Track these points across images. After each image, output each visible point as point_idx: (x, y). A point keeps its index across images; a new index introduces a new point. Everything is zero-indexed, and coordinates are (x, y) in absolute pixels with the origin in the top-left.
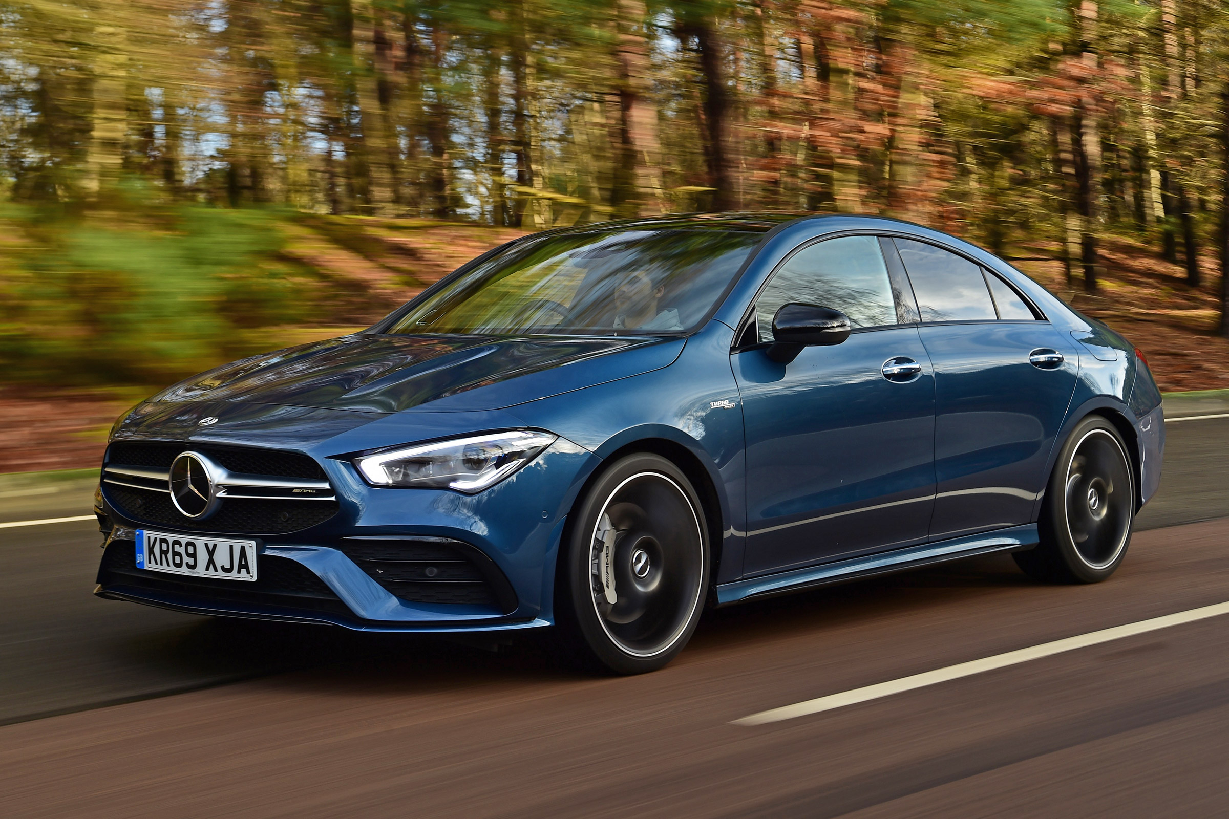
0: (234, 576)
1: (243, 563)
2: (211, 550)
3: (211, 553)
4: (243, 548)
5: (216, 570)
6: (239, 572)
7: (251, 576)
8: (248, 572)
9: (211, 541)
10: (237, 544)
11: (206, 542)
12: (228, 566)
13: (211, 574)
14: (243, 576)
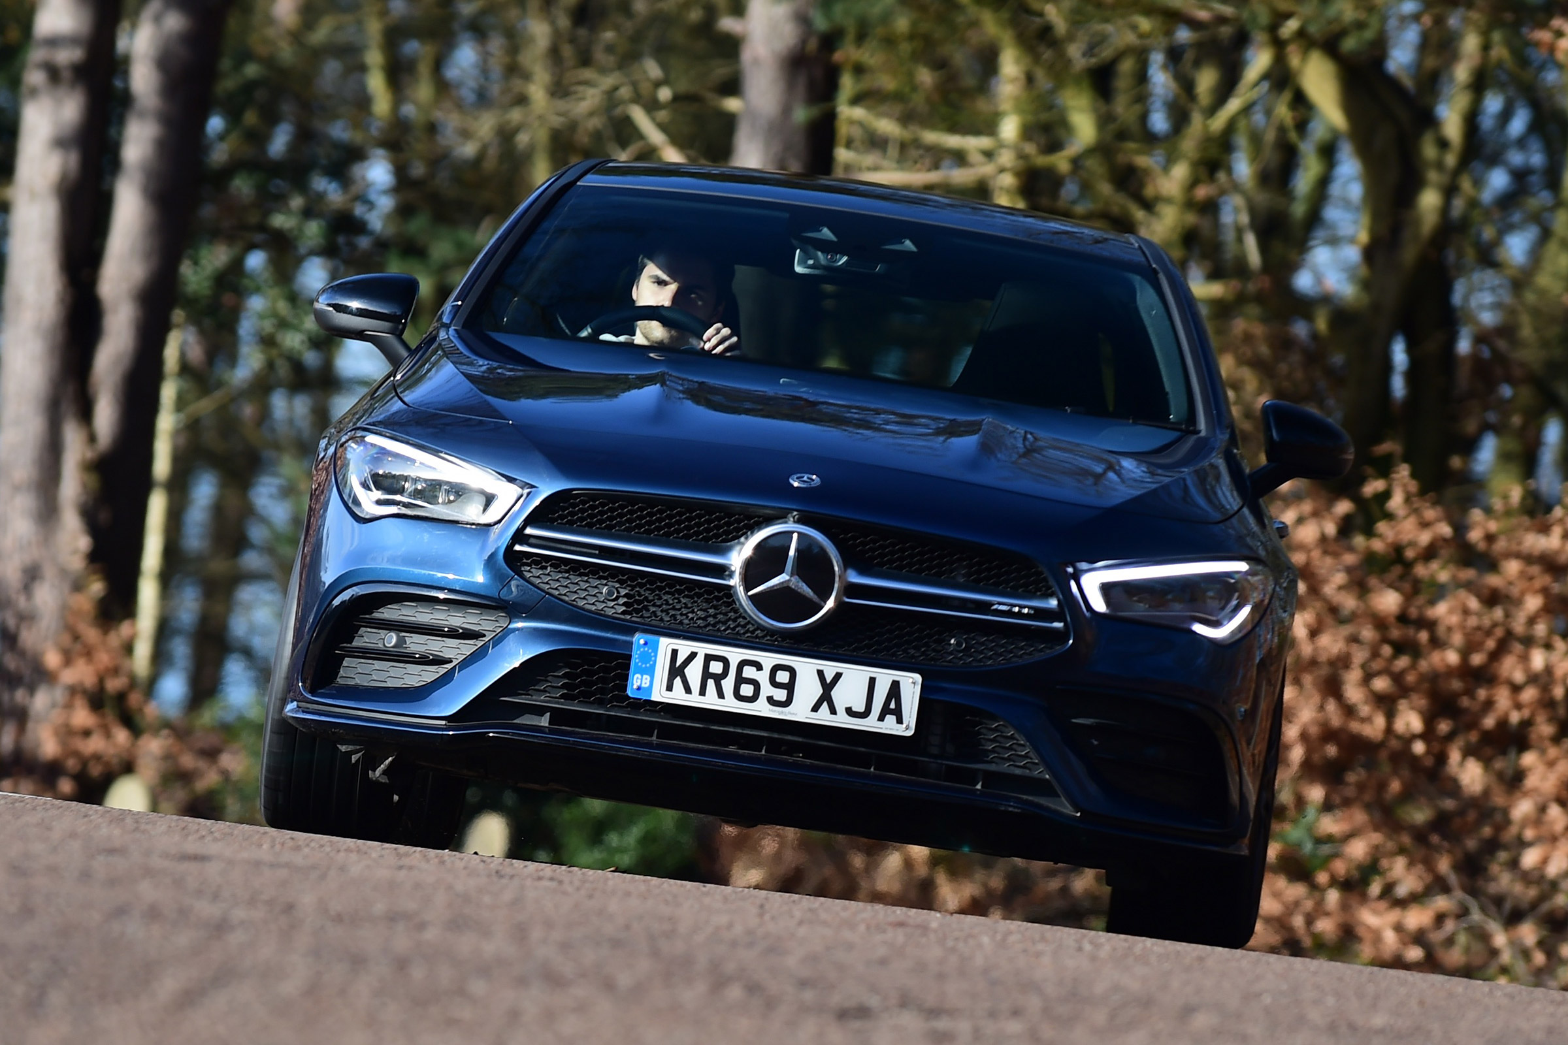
0: (871, 724)
1: (893, 706)
2: (828, 681)
3: (828, 687)
4: (895, 686)
5: (833, 711)
6: (881, 718)
7: (906, 727)
8: (900, 721)
9: (830, 668)
10: (885, 678)
11: (820, 668)
12: (860, 707)
13: (823, 717)
14: (890, 726)
